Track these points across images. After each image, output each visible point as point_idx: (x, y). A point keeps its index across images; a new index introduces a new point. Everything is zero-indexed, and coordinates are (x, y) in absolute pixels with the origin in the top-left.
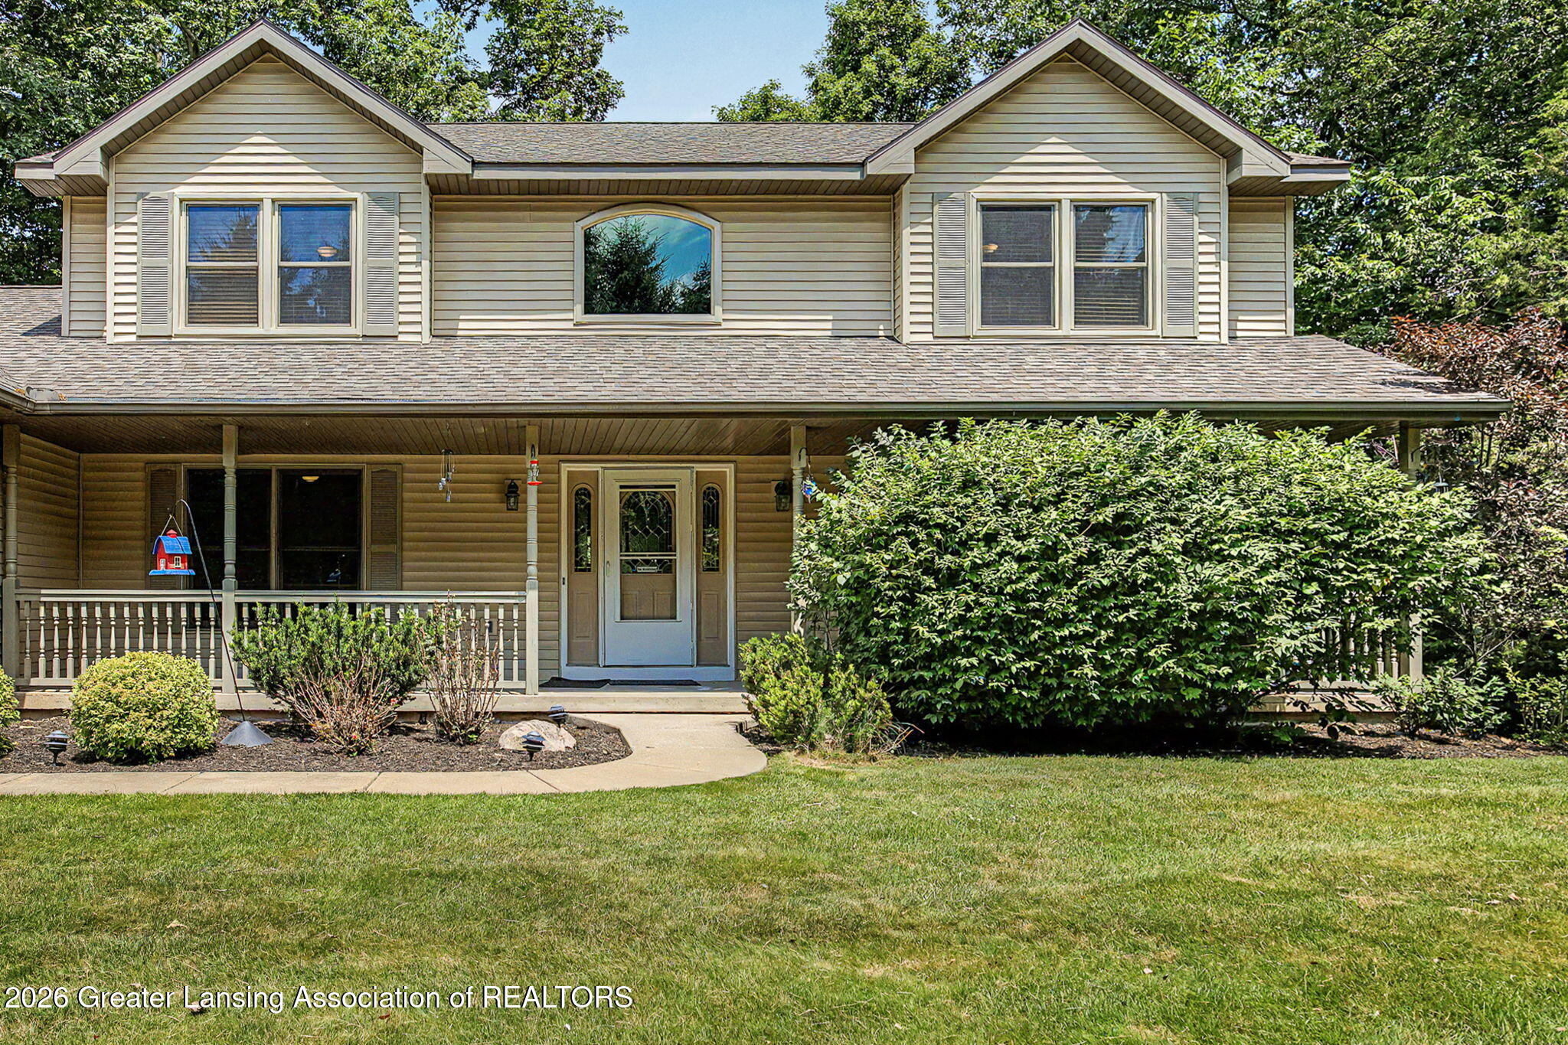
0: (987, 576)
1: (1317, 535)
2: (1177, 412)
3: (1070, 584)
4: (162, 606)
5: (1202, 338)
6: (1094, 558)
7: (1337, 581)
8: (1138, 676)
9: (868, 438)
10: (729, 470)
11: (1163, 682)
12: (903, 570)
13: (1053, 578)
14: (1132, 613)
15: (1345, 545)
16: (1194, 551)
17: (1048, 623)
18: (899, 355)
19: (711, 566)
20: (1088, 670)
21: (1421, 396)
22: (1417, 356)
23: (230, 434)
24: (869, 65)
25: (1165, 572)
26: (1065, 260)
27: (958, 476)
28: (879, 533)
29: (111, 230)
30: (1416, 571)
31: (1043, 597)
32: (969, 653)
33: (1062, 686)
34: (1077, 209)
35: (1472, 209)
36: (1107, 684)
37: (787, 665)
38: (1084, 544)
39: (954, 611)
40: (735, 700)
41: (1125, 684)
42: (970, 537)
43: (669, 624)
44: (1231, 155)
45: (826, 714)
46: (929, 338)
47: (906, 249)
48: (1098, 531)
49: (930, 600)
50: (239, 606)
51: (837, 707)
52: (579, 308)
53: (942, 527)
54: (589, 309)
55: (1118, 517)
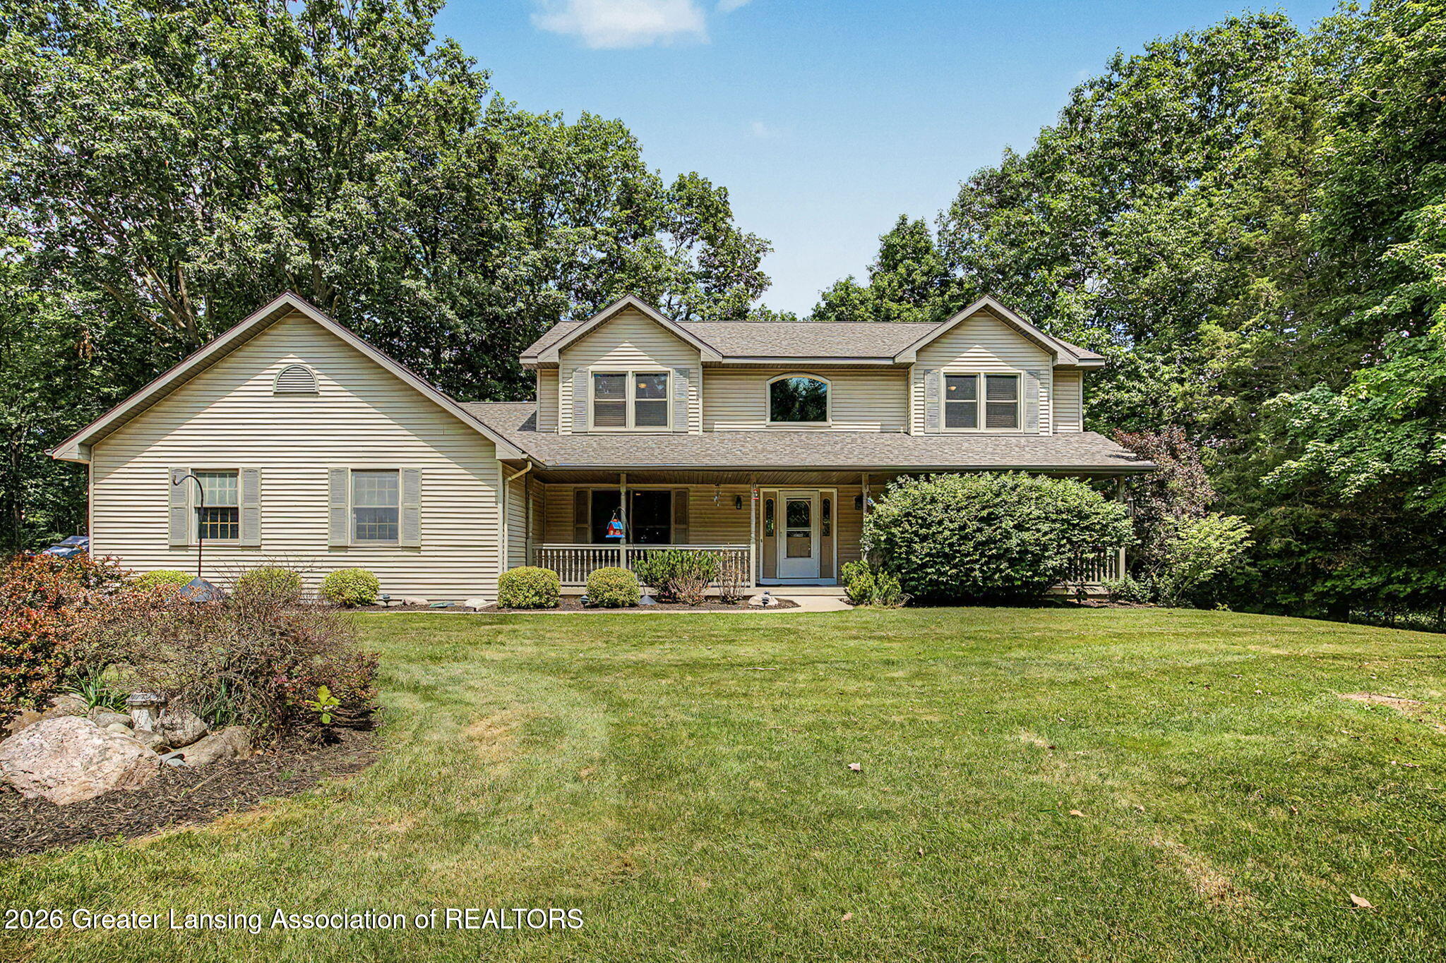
0: (940, 538)
1: (1067, 521)
2: (1017, 470)
3: (971, 540)
4: (582, 551)
5: (1041, 434)
6: (980, 530)
7: (1075, 539)
8: (996, 577)
9: (895, 481)
10: (834, 491)
11: (1008, 578)
12: (906, 535)
13: (962, 538)
14: (994, 551)
15: (1078, 524)
16: (1019, 527)
17: (962, 555)
18: (908, 442)
19: (826, 532)
20: (977, 573)
21: (1122, 462)
22: (1125, 445)
23: (623, 477)
24: (901, 270)
25: (1007, 536)
26: (982, 400)
27: (929, 497)
28: (897, 520)
29: (561, 385)
30: (1104, 535)
31: (960, 545)
32: (932, 567)
33: (968, 580)
34: (988, 377)
35: (1168, 372)
36: (985, 579)
37: (861, 573)
38: (974, 525)
39: (926, 550)
40: (840, 590)
41: (991, 578)
42: (933, 522)
43: (807, 559)
44: (1054, 354)
45: (876, 591)
46: (922, 434)
47: (913, 394)
48: (982, 520)
49: (917, 547)
50: (627, 551)
51: (880, 589)
52: (769, 419)
53: (922, 518)
54: (773, 419)
55: (990, 514)
